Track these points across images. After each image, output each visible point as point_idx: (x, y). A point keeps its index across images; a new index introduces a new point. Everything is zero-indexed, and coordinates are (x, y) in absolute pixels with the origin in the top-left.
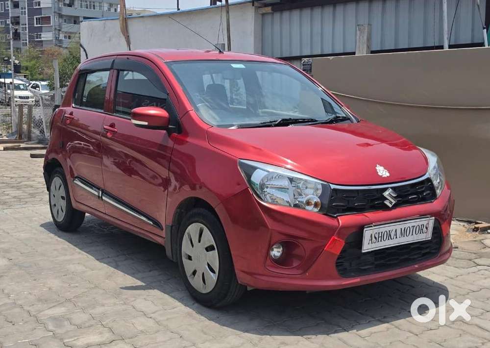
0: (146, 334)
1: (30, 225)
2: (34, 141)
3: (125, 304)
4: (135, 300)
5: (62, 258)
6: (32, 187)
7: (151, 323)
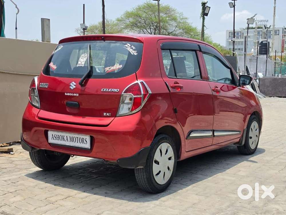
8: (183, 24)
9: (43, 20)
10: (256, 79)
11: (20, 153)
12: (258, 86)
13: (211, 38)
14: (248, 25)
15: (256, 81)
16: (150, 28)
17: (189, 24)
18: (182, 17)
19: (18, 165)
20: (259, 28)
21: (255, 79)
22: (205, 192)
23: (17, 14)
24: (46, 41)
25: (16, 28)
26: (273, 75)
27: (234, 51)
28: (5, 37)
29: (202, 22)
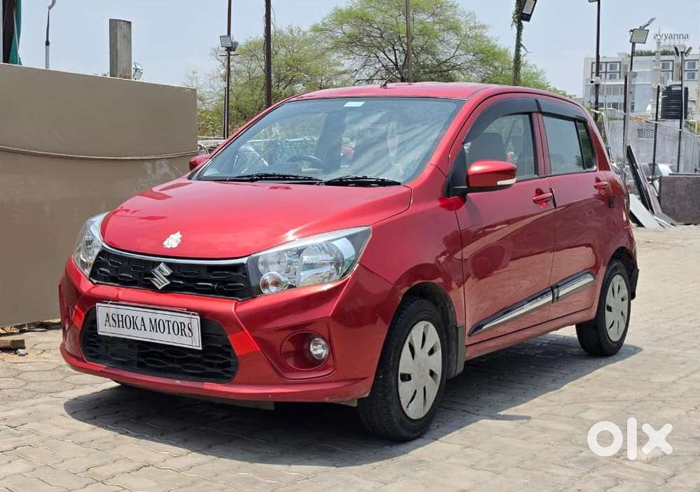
8: (474, 41)
9: (114, 24)
10: (653, 180)
11: (42, 353)
12: (658, 197)
13: (546, 75)
14: (634, 44)
15: (652, 184)
16: (395, 50)
17: (489, 42)
18: (472, 24)
19: (31, 382)
20: (665, 53)
21: (649, 180)
22: (493, 462)
23: (50, 8)
24: (121, 75)
25: (47, 43)
26: (696, 170)
27: (596, 109)
28: (20, 64)
29: (516, 36)
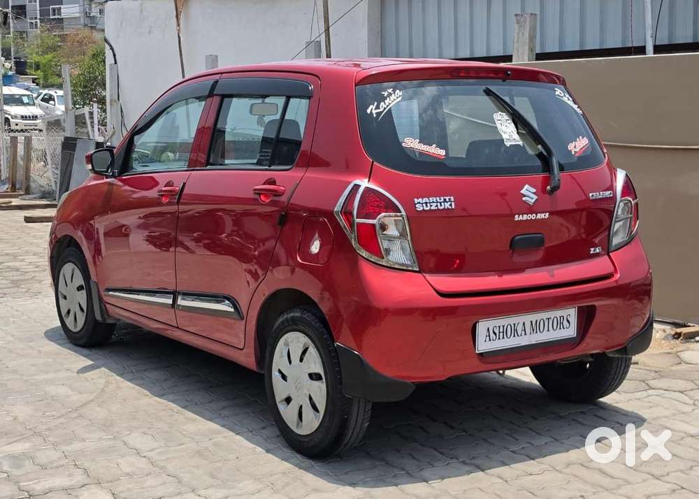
0: (132, 478)
1: (5, 328)
2: (33, 194)
3: (115, 438)
4: (129, 434)
5: (43, 377)
6: (17, 270)
7: (143, 464)
